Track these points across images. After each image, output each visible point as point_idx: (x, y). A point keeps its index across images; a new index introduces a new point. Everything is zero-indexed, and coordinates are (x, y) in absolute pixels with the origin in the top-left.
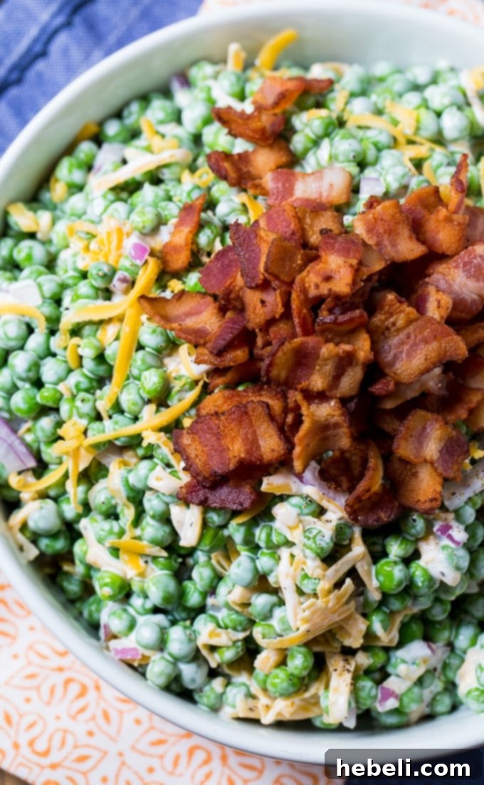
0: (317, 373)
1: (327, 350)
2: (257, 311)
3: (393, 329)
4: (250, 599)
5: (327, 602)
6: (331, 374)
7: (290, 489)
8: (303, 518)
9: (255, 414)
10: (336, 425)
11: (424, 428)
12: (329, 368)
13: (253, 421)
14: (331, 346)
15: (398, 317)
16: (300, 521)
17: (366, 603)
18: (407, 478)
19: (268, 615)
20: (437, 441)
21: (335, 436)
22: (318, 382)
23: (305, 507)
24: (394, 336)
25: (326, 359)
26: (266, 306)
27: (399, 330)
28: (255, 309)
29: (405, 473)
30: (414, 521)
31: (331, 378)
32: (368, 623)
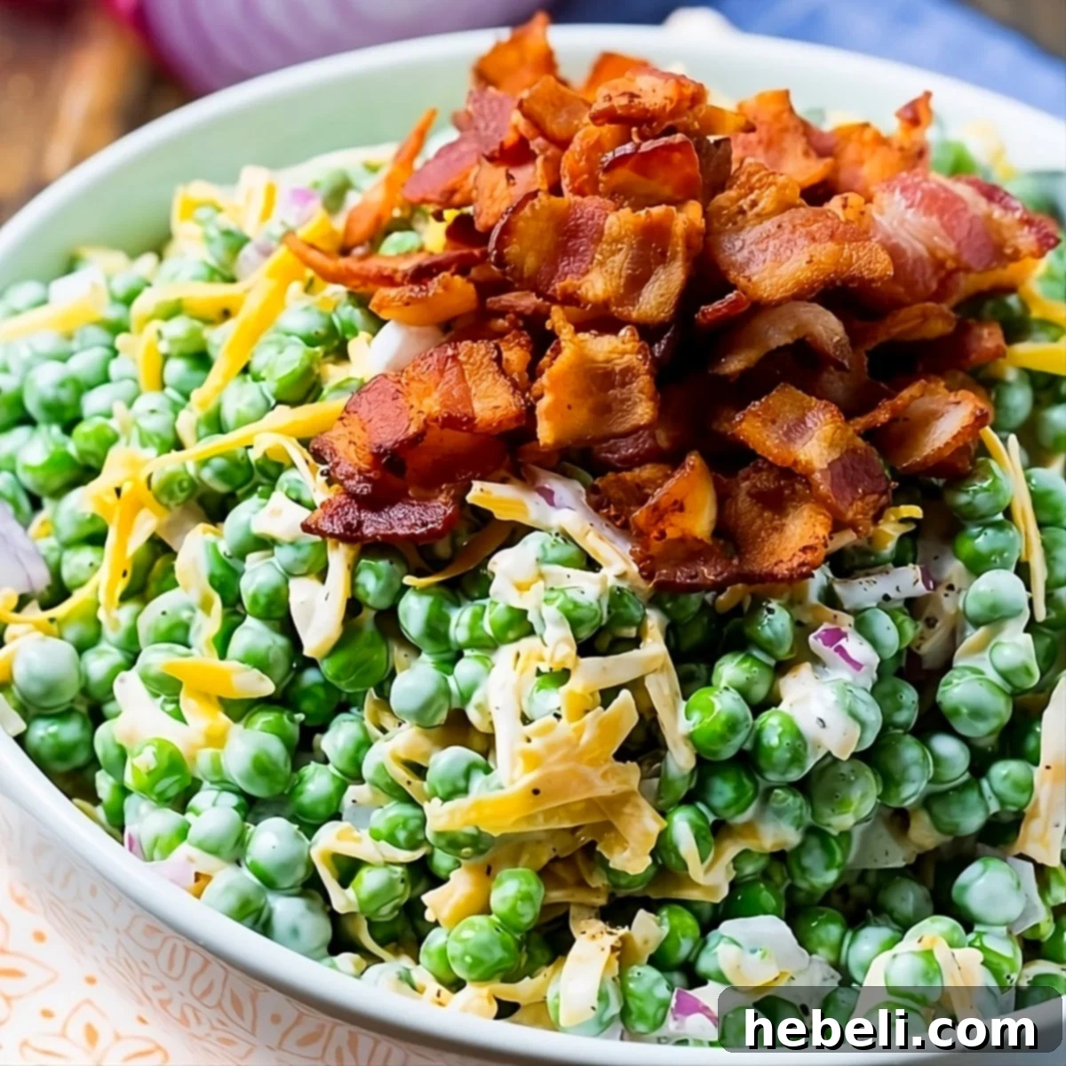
0: (598, 269)
1: (620, 221)
2: (497, 193)
3: (750, 214)
4: (427, 756)
5: (579, 732)
6: (624, 273)
7: (526, 513)
8: (546, 568)
9: (472, 360)
10: (628, 374)
11: (802, 420)
12: (620, 262)
13: (466, 372)
14: (626, 212)
15: (762, 193)
16: (541, 576)
17: (665, 783)
18: (763, 534)
19: (461, 784)
20: (825, 444)
21: (623, 401)
22: (597, 285)
23: (553, 546)
24: (754, 225)
25: (617, 240)
26: (514, 184)
27: (761, 217)
28: (493, 190)
29: (759, 522)
30: (771, 611)
31: (622, 281)
32: (665, 824)
